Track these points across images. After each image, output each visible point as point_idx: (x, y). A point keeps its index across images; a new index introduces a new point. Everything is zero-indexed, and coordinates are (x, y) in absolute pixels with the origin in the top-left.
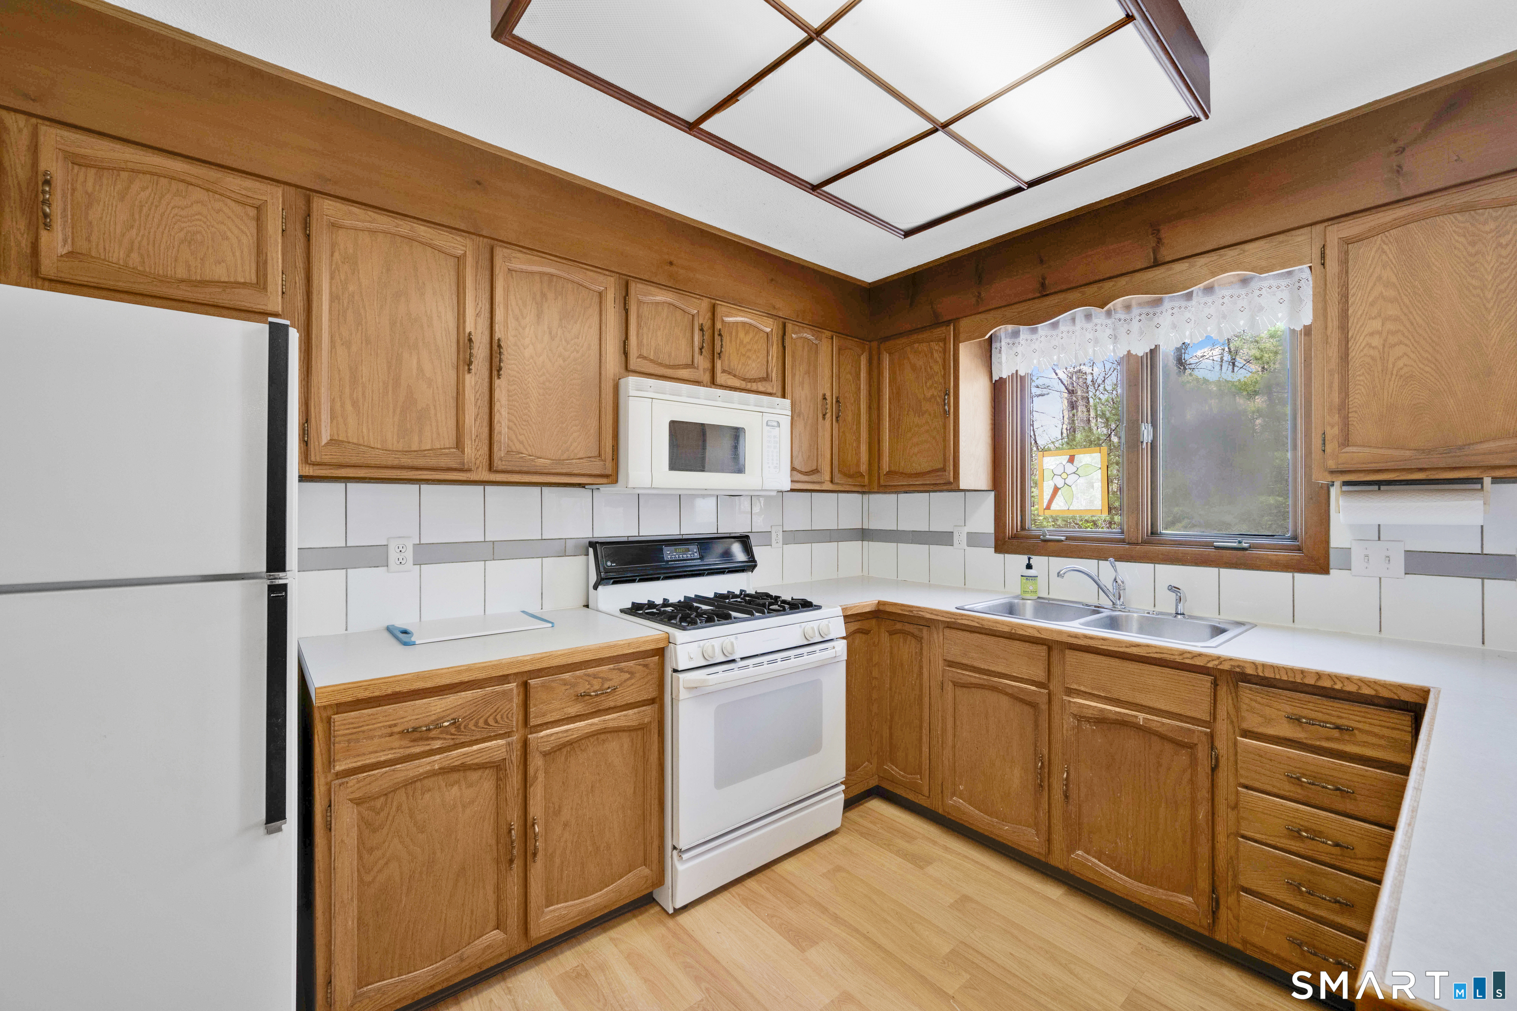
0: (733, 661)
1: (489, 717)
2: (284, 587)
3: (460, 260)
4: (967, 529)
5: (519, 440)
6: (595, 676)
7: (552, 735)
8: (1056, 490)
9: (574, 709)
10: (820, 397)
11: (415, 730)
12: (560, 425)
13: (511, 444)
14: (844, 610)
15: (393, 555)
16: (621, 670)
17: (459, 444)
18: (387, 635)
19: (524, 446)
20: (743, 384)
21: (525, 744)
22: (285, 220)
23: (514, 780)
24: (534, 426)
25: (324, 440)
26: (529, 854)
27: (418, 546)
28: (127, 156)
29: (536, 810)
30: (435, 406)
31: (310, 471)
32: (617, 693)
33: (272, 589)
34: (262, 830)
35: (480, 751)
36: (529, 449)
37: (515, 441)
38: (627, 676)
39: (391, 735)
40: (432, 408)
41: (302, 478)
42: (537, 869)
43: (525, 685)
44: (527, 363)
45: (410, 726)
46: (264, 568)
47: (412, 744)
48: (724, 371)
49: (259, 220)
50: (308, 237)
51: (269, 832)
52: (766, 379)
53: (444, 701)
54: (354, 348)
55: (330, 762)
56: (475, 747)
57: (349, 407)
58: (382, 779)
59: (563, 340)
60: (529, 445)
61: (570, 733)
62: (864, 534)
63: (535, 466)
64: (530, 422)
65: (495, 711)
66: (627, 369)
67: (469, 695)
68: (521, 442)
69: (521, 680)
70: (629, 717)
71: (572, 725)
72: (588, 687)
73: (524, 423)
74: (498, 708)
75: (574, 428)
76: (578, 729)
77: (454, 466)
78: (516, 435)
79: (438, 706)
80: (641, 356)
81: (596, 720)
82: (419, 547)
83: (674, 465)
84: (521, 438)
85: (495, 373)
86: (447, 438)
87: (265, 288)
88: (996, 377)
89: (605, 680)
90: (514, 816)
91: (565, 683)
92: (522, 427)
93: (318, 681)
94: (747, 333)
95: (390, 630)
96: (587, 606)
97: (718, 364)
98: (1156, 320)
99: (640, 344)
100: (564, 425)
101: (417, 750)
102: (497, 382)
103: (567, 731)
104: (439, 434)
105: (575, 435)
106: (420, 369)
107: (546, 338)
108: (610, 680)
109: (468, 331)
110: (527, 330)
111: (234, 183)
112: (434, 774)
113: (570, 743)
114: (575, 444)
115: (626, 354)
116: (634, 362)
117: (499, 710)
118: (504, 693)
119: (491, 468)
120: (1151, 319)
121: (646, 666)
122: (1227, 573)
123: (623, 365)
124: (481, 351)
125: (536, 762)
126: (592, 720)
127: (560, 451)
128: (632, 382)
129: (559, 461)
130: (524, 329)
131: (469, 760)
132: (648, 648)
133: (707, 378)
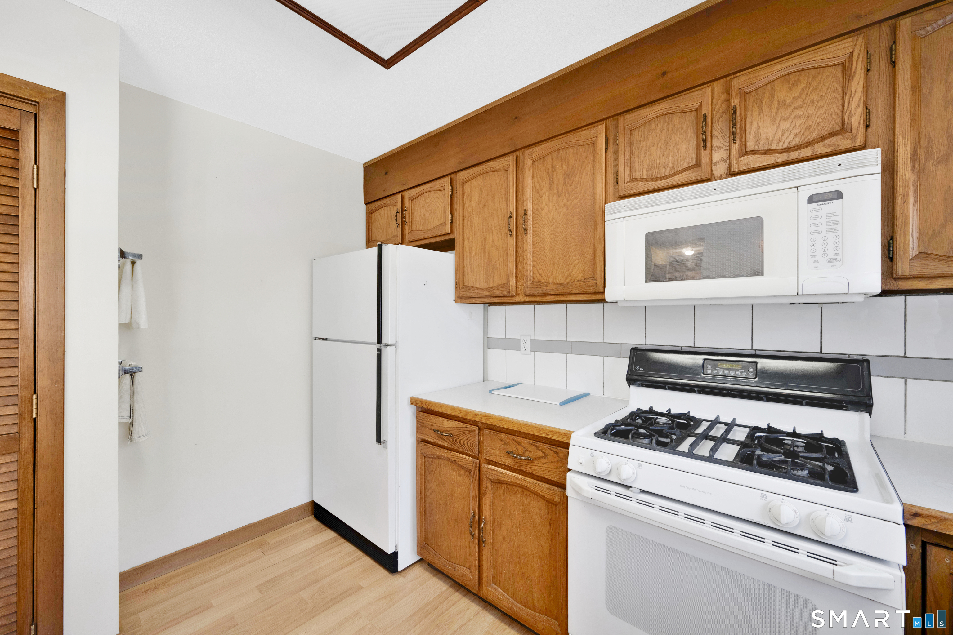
1: (465, 441)
3: (508, 170)
5: (539, 273)
6: (520, 444)
7: (493, 470)
11: (437, 431)
12: (564, 258)
13: (535, 276)
15: (522, 345)
16: (538, 448)
17: (508, 281)
19: (542, 277)
20: (780, 158)
21: (480, 469)
23: (475, 484)
24: (548, 262)
25: (461, 286)
27: (533, 341)
28: (419, 191)
29: (486, 513)
30: (499, 260)
32: (534, 464)
35: (462, 458)
36: (545, 278)
37: (537, 274)
38: (541, 454)
40: (498, 262)
42: (486, 552)
43: (482, 431)
44: (543, 219)
45: (436, 428)
47: (437, 438)
48: (744, 154)
53: (448, 422)
54: (471, 240)
56: (461, 455)
58: (429, 449)
59: (566, 193)
60: (545, 276)
61: (503, 475)
63: (547, 290)
64: (545, 259)
65: (468, 439)
66: (619, 197)
67: (457, 424)
68: (541, 275)
69: (480, 426)
70: (543, 489)
71: (506, 471)
72: (515, 449)
73: (542, 261)
74: (469, 438)
75: (574, 258)
76: (508, 476)
78: (538, 270)
79: (446, 423)
80: (633, 180)
81: (520, 476)
84: (540, 271)
86: (504, 277)
89: (526, 449)
90: (475, 509)
91: (501, 440)
92: (541, 263)
97: (735, 149)
99: (631, 169)
100: (567, 257)
101: (439, 443)
102: (525, 238)
103: (502, 473)
104: (500, 276)
105: (575, 263)
107: (555, 197)
108: (530, 452)
110: (543, 198)
114: (575, 270)
115: (617, 183)
116: (622, 189)
117: (469, 439)
118: (472, 430)
119: (525, 293)
121: (556, 452)
123: (616, 194)
125: (485, 482)
126: (518, 475)
127: (565, 277)
128: (608, 208)
129: (563, 285)
130: (541, 197)
131: (458, 461)
132: (555, 439)
133: (719, 171)
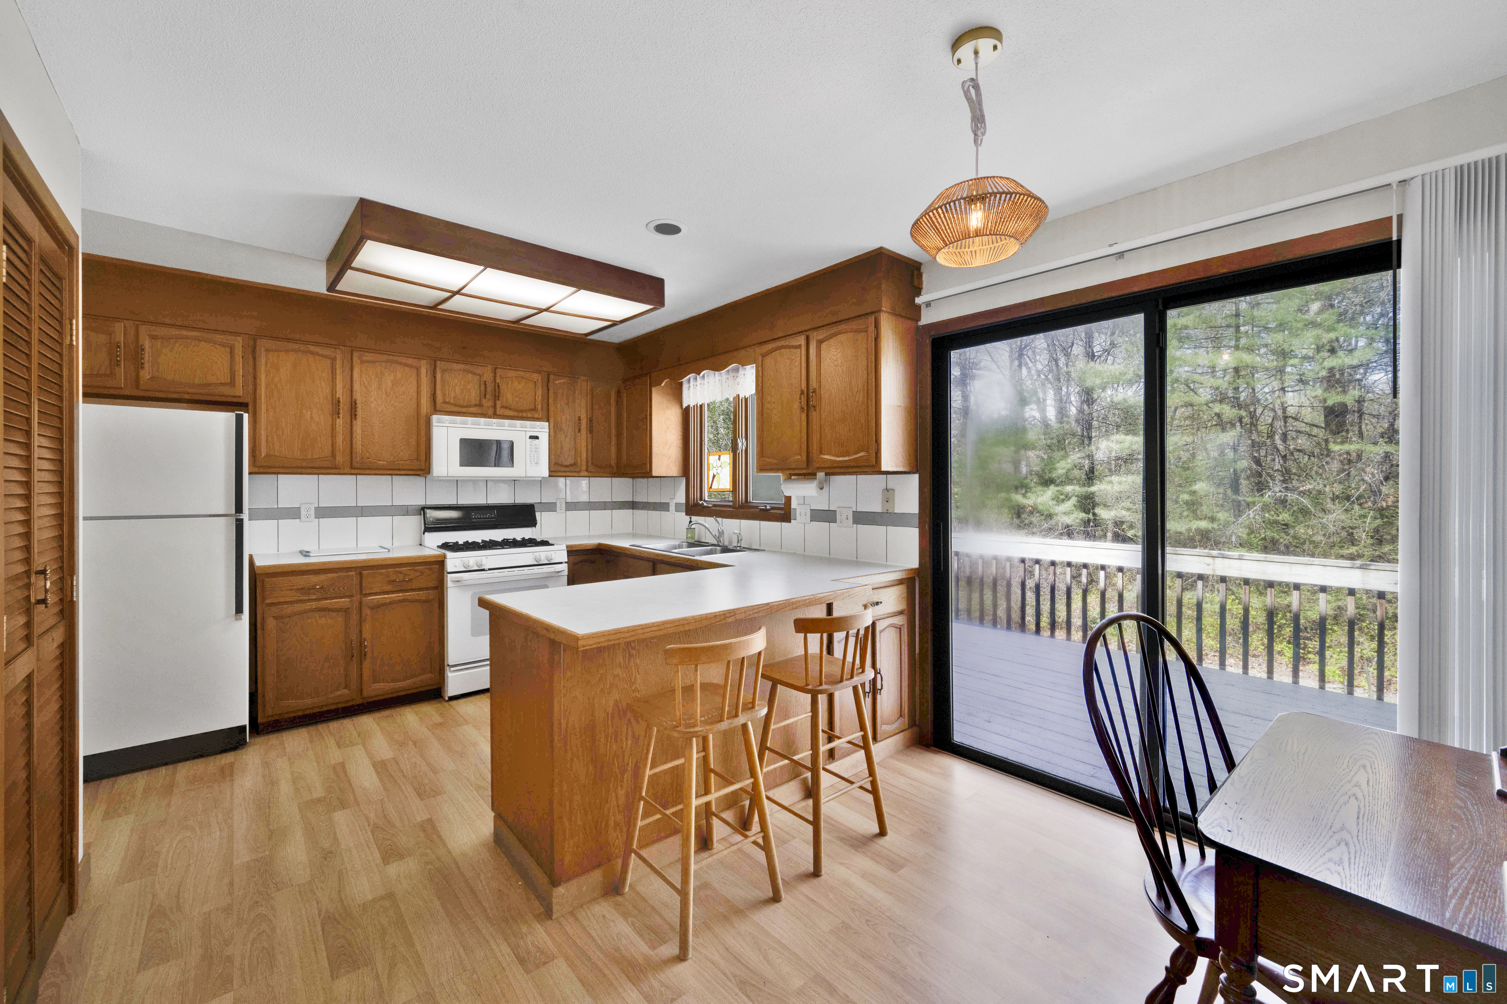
0: (483, 570)
1: (340, 587)
2: (242, 520)
3: (334, 359)
4: (675, 501)
5: (367, 452)
6: (400, 572)
7: (375, 599)
8: (714, 476)
9: (389, 588)
10: (577, 418)
11: (302, 589)
12: (393, 443)
14: (567, 547)
15: (303, 513)
16: (416, 571)
17: (333, 455)
18: (300, 555)
19: (370, 455)
20: (516, 414)
21: (361, 603)
22: (243, 352)
23: (355, 617)
24: (377, 444)
25: (263, 455)
26: (363, 655)
29: (366, 634)
30: (320, 436)
31: (256, 470)
32: (414, 582)
33: (237, 520)
34: (234, 619)
35: (336, 603)
36: (373, 456)
38: (419, 572)
39: (291, 590)
40: (318, 437)
41: (250, 473)
42: (367, 664)
43: (361, 574)
44: (372, 411)
45: (300, 587)
46: (234, 512)
47: (302, 595)
48: (502, 407)
49: (232, 353)
50: (254, 358)
51: (236, 619)
52: (535, 409)
53: (317, 577)
55: (264, 599)
56: (333, 601)
57: (276, 439)
58: (289, 609)
59: (394, 396)
60: (373, 454)
61: (385, 599)
62: (633, 505)
64: (374, 442)
65: (344, 585)
66: (436, 410)
67: (330, 575)
68: (369, 453)
69: (358, 571)
70: (422, 595)
71: (386, 596)
72: (396, 577)
75: (401, 444)
76: (390, 598)
77: (330, 466)
78: (366, 449)
79: (314, 579)
80: (445, 402)
81: (401, 595)
82: (318, 509)
83: (462, 465)
84: (369, 450)
85: (353, 417)
86: (327, 451)
87: (234, 385)
88: (685, 406)
89: (405, 575)
90: (354, 637)
91: (381, 574)
92: (370, 444)
93: (258, 563)
94: (519, 383)
95: (301, 552)
96: (421, 545)
97: (498, 403)
98: (738, 380)
99: (444, 395)
100: (396, 443)
101: (304, 598)
102: (354, 422)
103: (383, 598)
104: (322, 450)
105: (403, 447)
106: (312, 418)
107: (384, 396)
108: (409, 575)
109: (337, 396)
110: (372, 393)
111: (219, 337)
112: (312, 610)
113: (384, 605)
114: (403, 453)
115: (434, 401)
116: (438, 407)
117: (346, 584)
118: (348, 576)
119: (352, 467)
120: (735, 379)
121: (430, 569)
122: (763, 523)
123: (433, 407)
124: (344, 407)
125: (367, 612)
126: (398, 594)
128: (435, 418)
130: (370, 393)
131: (330, 606)
132: (436, 560)
133: (491, 412)
